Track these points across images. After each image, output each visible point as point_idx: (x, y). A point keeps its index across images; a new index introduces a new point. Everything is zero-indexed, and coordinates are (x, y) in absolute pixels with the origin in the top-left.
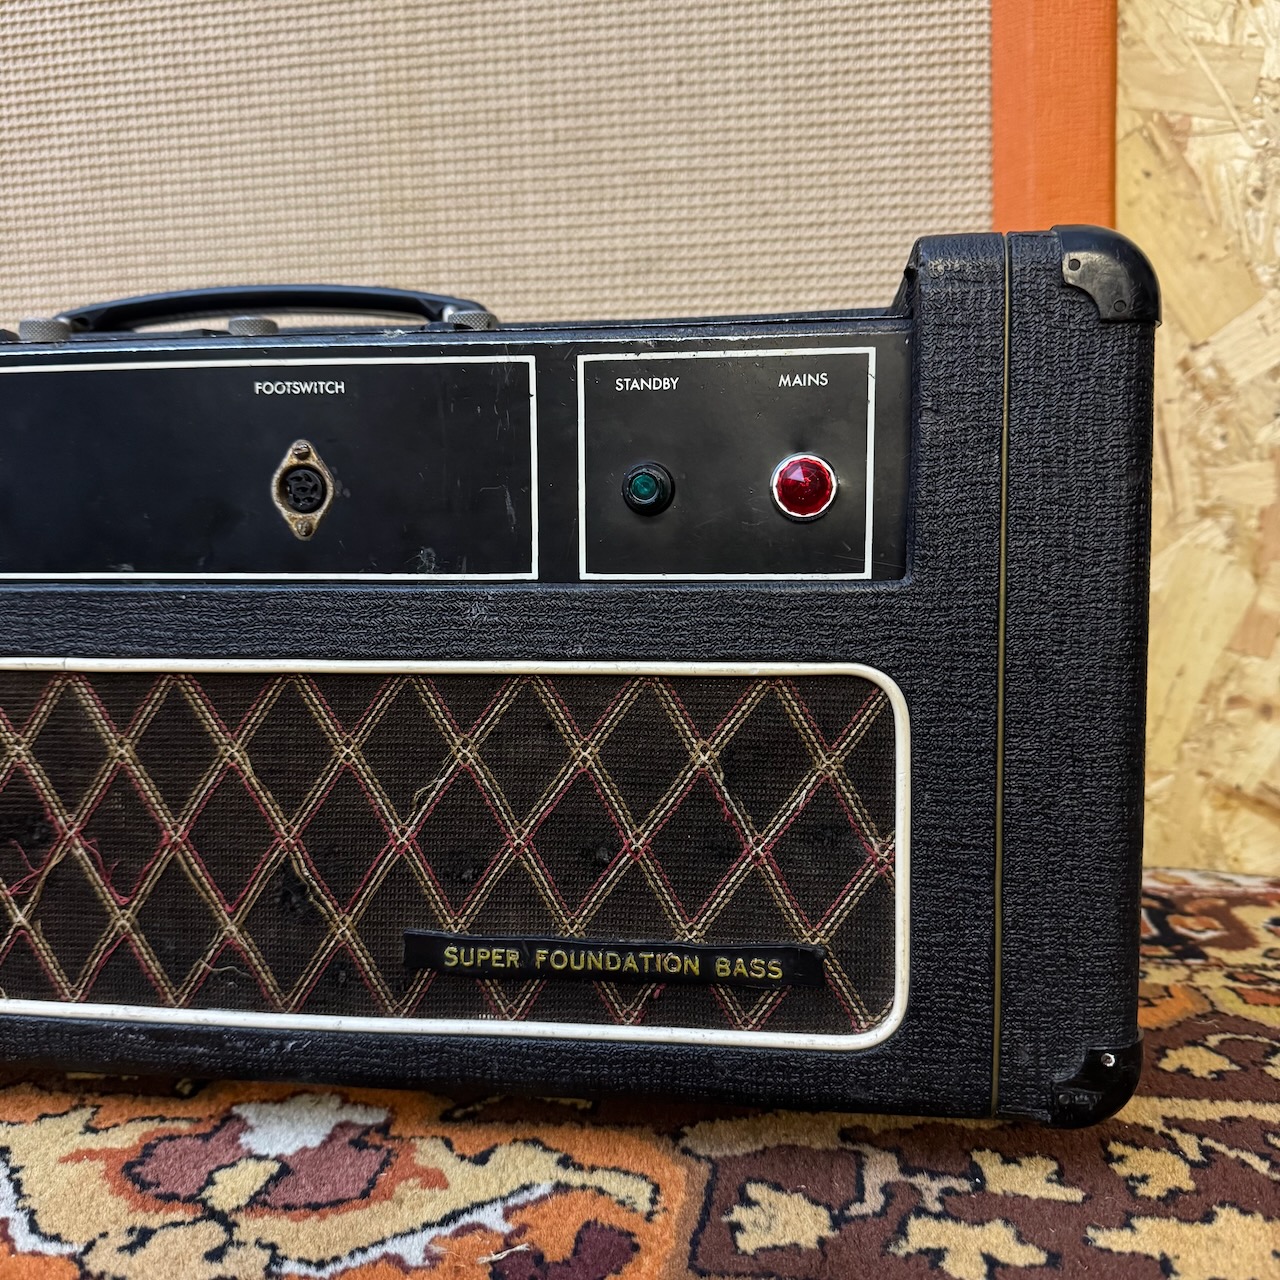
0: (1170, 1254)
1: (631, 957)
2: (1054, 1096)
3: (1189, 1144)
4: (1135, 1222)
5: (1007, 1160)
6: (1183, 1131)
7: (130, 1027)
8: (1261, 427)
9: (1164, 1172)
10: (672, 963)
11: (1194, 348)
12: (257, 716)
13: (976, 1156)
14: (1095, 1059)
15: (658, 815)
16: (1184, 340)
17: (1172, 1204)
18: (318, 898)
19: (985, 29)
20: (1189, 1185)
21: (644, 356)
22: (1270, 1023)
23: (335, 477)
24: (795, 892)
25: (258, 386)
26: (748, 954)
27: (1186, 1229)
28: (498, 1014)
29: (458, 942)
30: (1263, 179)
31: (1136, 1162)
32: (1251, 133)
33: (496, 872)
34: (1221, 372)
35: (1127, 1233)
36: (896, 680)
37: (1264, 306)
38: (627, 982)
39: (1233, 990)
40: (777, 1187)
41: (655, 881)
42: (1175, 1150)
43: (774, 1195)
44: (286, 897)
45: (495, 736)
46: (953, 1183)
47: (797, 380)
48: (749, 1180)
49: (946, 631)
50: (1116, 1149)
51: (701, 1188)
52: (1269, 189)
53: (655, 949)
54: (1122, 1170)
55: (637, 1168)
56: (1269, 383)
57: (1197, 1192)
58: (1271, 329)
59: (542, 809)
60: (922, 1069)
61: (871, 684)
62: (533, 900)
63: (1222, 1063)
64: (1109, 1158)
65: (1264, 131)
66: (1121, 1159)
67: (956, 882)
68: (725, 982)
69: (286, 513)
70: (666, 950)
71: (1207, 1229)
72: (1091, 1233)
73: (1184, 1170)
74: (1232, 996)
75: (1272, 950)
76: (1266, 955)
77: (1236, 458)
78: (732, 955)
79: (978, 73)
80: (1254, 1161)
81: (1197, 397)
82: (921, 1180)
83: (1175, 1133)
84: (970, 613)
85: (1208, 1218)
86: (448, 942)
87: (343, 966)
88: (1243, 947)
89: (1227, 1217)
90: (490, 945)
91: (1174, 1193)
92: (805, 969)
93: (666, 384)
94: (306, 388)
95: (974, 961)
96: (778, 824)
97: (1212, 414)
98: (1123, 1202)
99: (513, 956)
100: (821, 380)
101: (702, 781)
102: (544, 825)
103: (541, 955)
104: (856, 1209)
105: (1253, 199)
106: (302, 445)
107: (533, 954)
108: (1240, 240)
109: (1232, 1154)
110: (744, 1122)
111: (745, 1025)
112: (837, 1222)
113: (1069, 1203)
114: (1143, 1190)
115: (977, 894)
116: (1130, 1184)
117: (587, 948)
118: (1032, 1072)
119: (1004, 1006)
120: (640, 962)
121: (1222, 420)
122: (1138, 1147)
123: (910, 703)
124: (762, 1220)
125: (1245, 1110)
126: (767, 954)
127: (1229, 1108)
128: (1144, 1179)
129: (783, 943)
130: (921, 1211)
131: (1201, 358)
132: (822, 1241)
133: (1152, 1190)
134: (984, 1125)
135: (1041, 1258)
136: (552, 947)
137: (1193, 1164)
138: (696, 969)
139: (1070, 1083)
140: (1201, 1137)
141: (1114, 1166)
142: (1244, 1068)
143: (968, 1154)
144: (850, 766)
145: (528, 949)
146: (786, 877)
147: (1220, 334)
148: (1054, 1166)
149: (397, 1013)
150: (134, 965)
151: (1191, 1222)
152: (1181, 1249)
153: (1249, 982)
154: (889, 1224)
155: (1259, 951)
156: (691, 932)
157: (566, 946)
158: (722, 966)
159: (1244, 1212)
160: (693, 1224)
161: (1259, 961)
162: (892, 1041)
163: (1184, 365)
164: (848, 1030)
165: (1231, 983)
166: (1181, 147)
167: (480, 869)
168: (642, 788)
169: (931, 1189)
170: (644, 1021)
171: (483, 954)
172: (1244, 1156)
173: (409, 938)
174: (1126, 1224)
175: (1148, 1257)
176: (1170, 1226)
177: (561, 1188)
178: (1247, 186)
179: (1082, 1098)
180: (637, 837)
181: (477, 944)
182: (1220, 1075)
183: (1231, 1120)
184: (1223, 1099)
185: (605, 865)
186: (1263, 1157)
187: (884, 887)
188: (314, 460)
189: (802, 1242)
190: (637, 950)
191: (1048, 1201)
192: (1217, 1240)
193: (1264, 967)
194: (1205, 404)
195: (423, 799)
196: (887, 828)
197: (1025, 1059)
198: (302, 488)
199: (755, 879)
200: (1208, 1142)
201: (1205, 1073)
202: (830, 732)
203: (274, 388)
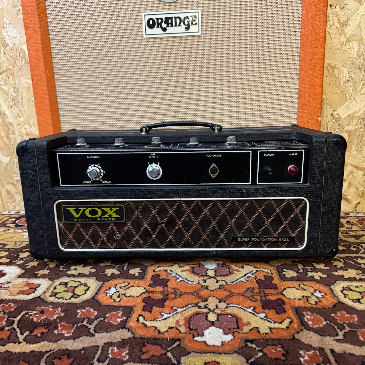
0: (343, 275)
1: (266, 239)
2: (326, 255)
3: (342, 260)
4: (338, 271)
5: (317, 264)
6: (341, 259)
7: (189, 251)
8: (346, 126)
9: (340, 265)
10: (273, 239)
11: (334, 111)
12: (210, 206)
13: (313, 264)
14: (332, 250)
15: (271, 219)
16: (332, 109)
17: (341, 269)
18: (218, 232)
19: (299, 51)
20: (343, 266)
21: (269, 151)
22: (350, 241)
23: (219, 169)
24: (290, 229)
25: (207, 155)
26: (284, 238)
27: (344, 271)
28: (245, 247)
29: (240, 237)
30: (349, 78)
31: (335, 263)
32: (347, 68)
33: (246, 227)
34: (339, 116)
35: (337, 272)
36: (307, 199)
37: (348, 103)
38: (265, 243)
39: (343, 235)
40: (287, 269)
41: (270, 228)
42: (340, 261)
43: (287, 270)
44: (213, 232)
45: (246, 209)
46: (311, 267)
47: (292, 154)
48: (283, 268)
49: (315, 192)
50: (332, 261)
51: (277, 270)
52: (350, 80)
53: (270, 238)
54: (334, 264)
55: (266, 268)
56: (348, 118)
57: (345, 267)
58: (349, 108)
59: (253, 218)
60: (308, 252)
61: (304, 200)
62: (251, 231)
63: (344, 248)
64: (331, 263)
65: (350, 68)
66: (333, 263)
67: (314, 227)
68: (280, 242)
69: (211, 175)
70: (271, 238)
71: (347, 271)
72: (332, 273)
73: (342, 264)
74: (343, 236)
75: (347, 227)
76: (346, 229)
77: (341, 133)
78: (281, 238)
79: (297, 60)
80: (351, 262)
81: (334, 121)
82: (306, 267)
83: (340, 259)
84: (318, 190)
85: (347, 270)
86: (239, 238)
87: (222, 241)
88: (343, 227)
89: (349, 269)
90: (245, 238)
91: (342, 267)
92: (292, 239)
93: (272, 155)
94: (215, 156)
95: (316, 237)
96: (288, 220)
97: (337, 124)
98: (335, 269)
99: (249, 239)
100: (296, 154)
101: (278, 214)
102: (253, 221)
103: (253, 239)
104: (299, 272)
105: (347, 81)
106: (214, 164)
107: (251, 239)
108: (344, 90)
109: (348, 261)
110: (277, 261)
111: (282, 247)
112: (298, 273)
113: (328, 269)
114: (337, 267)
115: (317, 228)
116: (336, 266)
117: (260, 238)
118: (323, 252)
119: (320, 243)
120: (268, 239)
121: (339, 125)
122: (335, 261)
123: (309, 202)
124: (287, 273)
125: (349, 255)
126: (286, 238)
127: (346, 255)
128: (337, 265)
129: (289, 236)
130: (309, 271)
131: (335, 113)
132: (297, 276)
133: (339, 267)
134: (312, 259)
135: (327, 276)
136: (254, 238)
137: (343, 263)
138: (276, 240)
139: (328, 253)
140: (343, 259)
141: (333, 264)
142: (347, 249)
143: (311, 263)
144: (300, 211)
145: (251, 238)
146: (289, 227)
147: (339, 108)
148: (324, 264)
149: (230, 248)
150: (189, 242)
151: (345, 270)
152: (344, 274)
153: (345, 234)
154: (305, 273)
155: (345, 228)
156: (275, 235)
157: (257, 238)
158: (280, 240)
159: (351, 269)
160: (278, 275)
161: (346, 230)
162: (304, 249)
163: (332, 114)
164: (297, 247)
165: (342, 234)
166: (334, 71)
167: (243, 227)
168: (268, 215)
169: (309, 268)
170: (268, 247)
171: (244, 239)
172: (350, 261)
173: (233, 237)
174: (336, 271)
175: (340, 275)
176: (342, 271)
177: (257, 271)
178: (346, 79)
179: (330, 255)
180: (268, 222)
181: (243, 238)
182: (344, 250)
183: (347, 256)
184: (345, 254)
185: (262, 226)
186: (353, 262)
187: (304, 228)
188: (216, 167)
189: (295, 276)
190: (267, 238)
191: (325, 269)
192: (349, 273)
193: (347, 231)
194: (336, 122)
195: (235, 217)
196: (305, 219)
197: (323, 250)
198: (214, 171)
199: (285, 227)
200: (344, 260)
201: (341, 250)
202: (297, 207)
203: (210, 156)
